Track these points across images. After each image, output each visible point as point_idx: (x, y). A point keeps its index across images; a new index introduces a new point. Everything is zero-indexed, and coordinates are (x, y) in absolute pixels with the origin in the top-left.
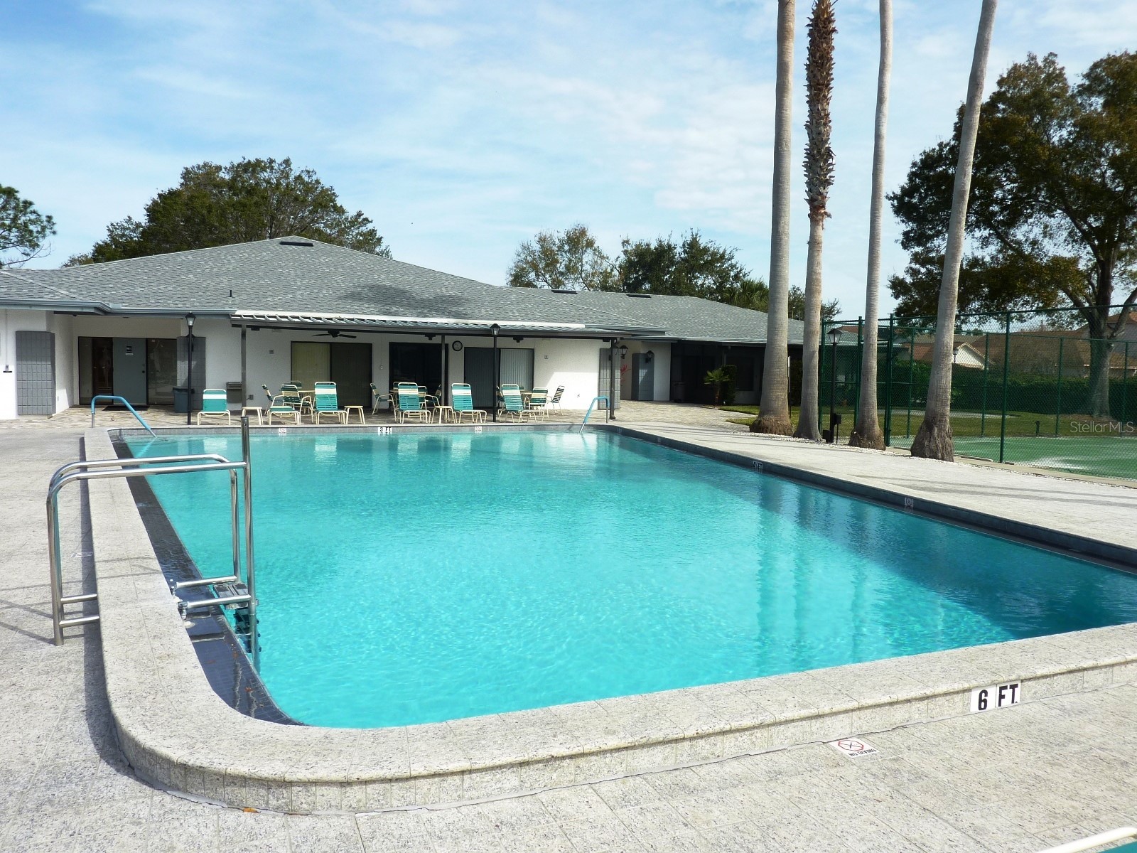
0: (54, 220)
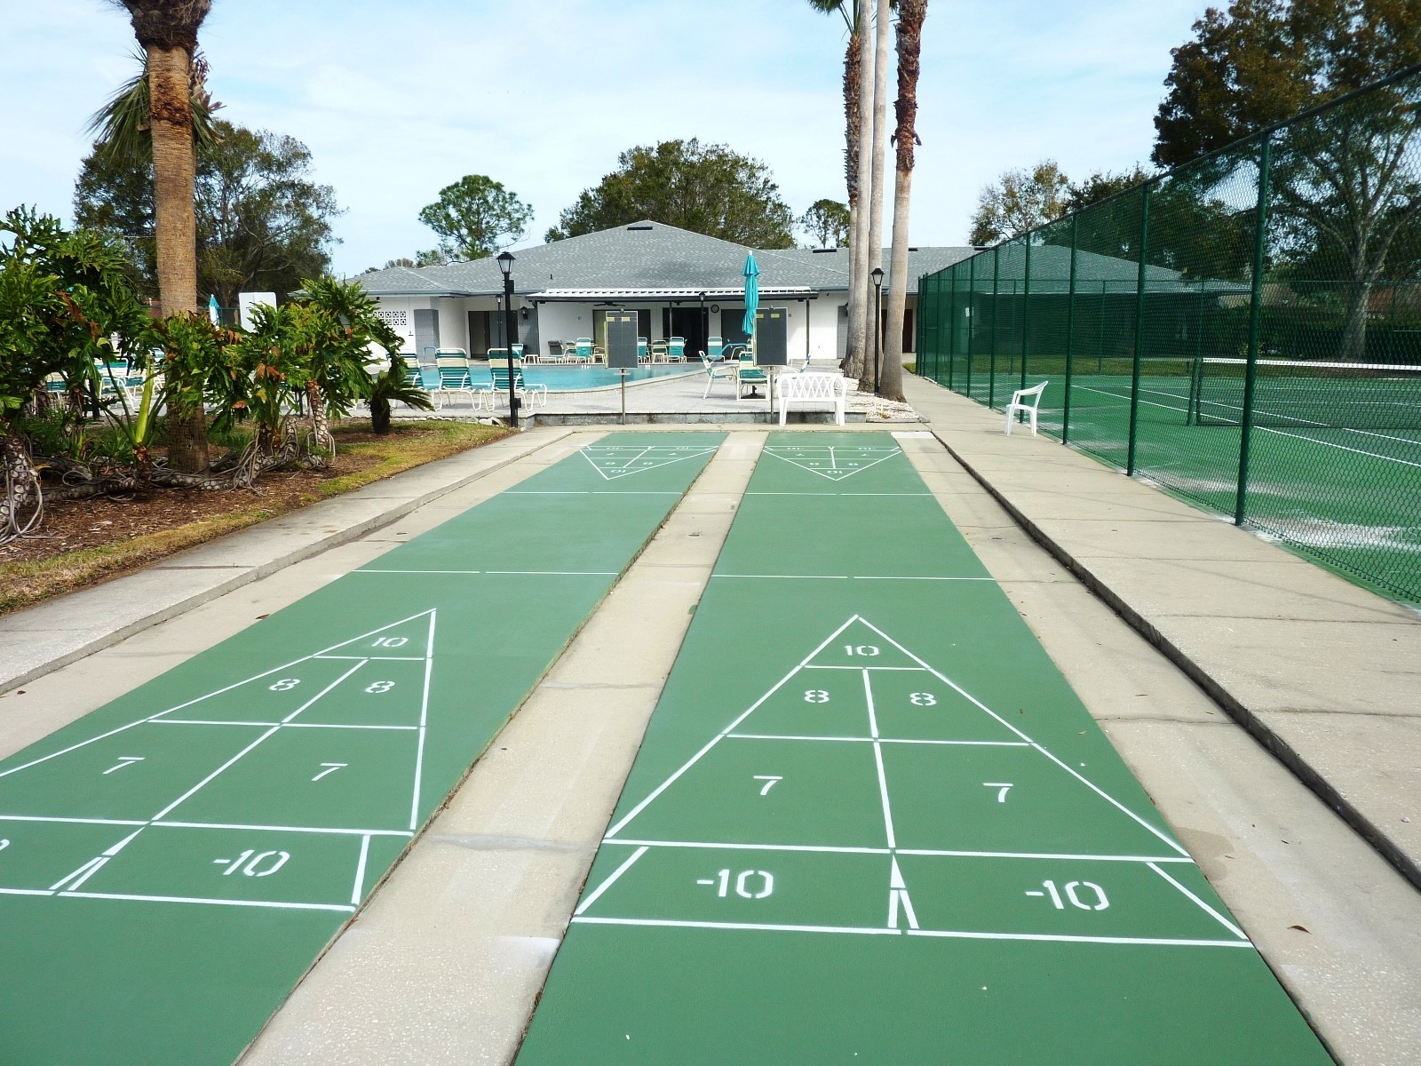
0: (533, 208)
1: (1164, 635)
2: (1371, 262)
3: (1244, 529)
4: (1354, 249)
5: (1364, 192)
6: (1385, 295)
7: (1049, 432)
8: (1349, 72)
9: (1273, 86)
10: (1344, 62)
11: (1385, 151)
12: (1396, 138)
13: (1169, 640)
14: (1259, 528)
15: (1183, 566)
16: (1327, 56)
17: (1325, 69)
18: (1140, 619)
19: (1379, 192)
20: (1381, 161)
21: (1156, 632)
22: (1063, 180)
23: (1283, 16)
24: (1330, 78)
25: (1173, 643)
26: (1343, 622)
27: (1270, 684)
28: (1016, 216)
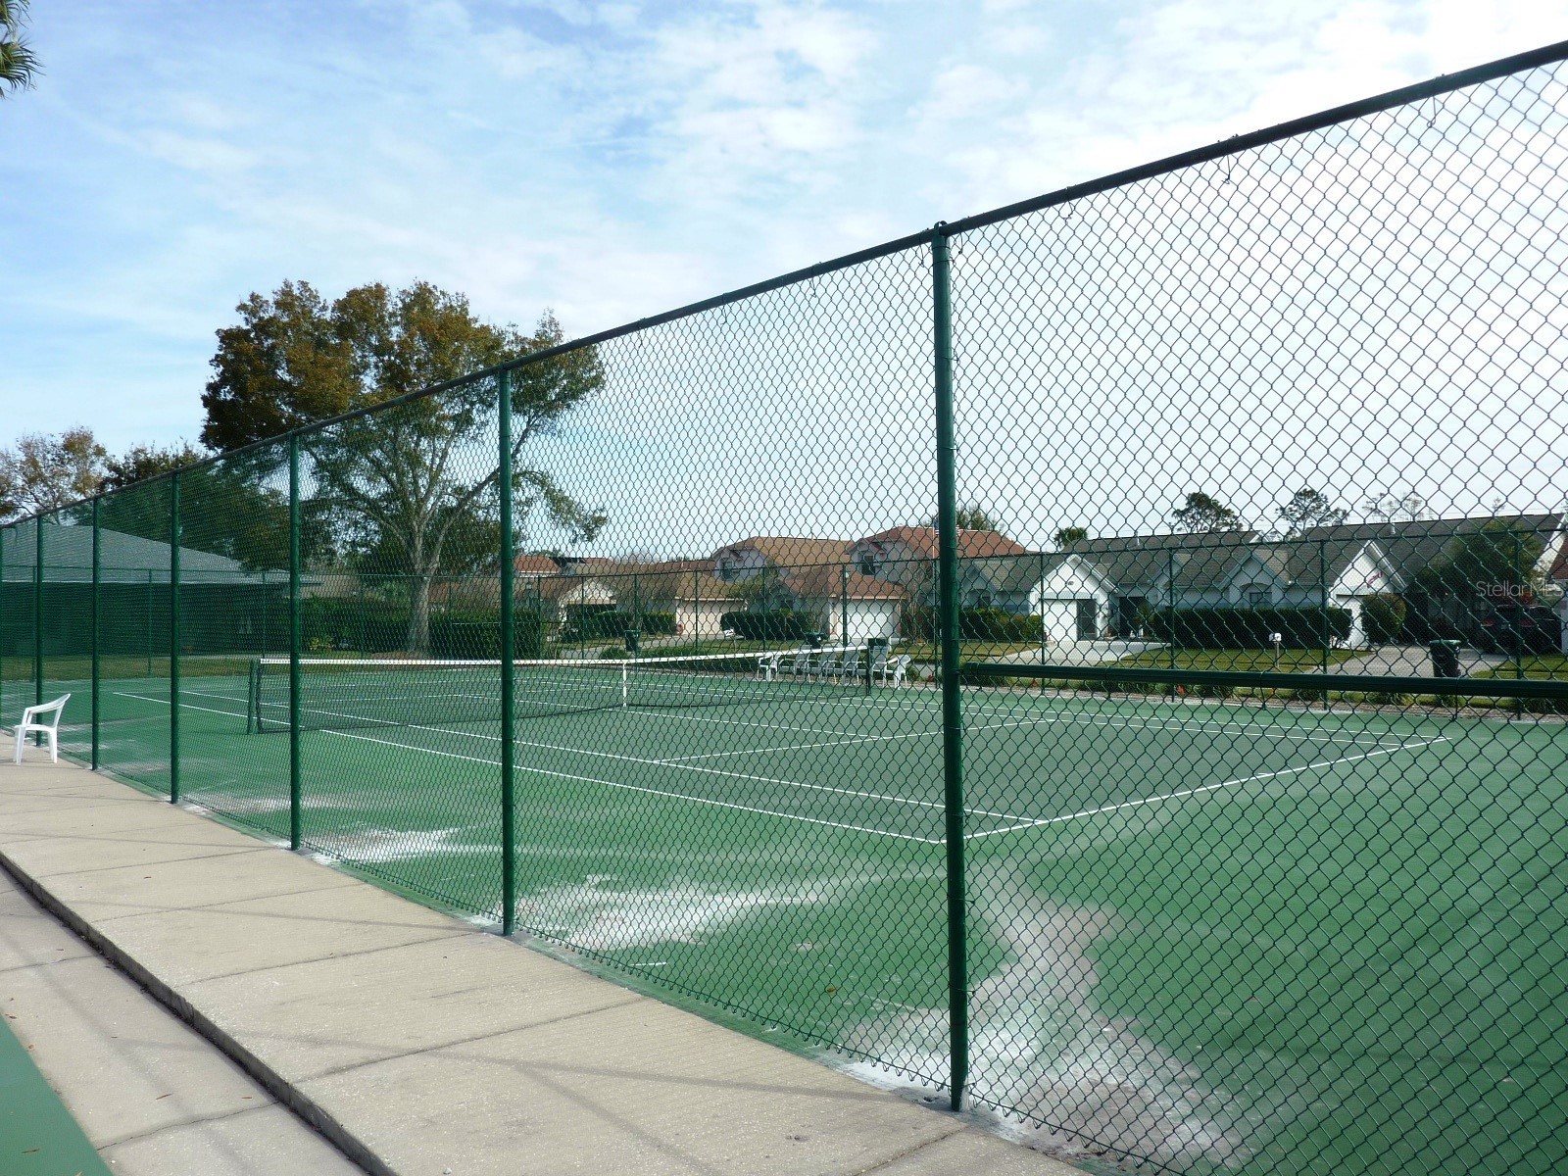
1: (197, 1008)
2: (428, 556)
3: (301, 854)
4: (411, 543)
5: (416, 491)
6: (443, 591)
7: (75, 755)
8: (394, 377)
9: (323, 380)
10: (389, 367)
11: (431, 454)
12: (440, 444)
13: (203, 1012)
14: (316, 850)
15: (228, 912)
16: (373, 360)
17: (372, 372)
18: (170, 992)
19: (429, 492)
20: (428, 463)
21: (187, 1005)
22: (100, 452)
23: (328, 315)
24: (378, 381)
25: (207, 1016)
26: (396, 947)
27: (315, 1042)
28: (39, 489)
